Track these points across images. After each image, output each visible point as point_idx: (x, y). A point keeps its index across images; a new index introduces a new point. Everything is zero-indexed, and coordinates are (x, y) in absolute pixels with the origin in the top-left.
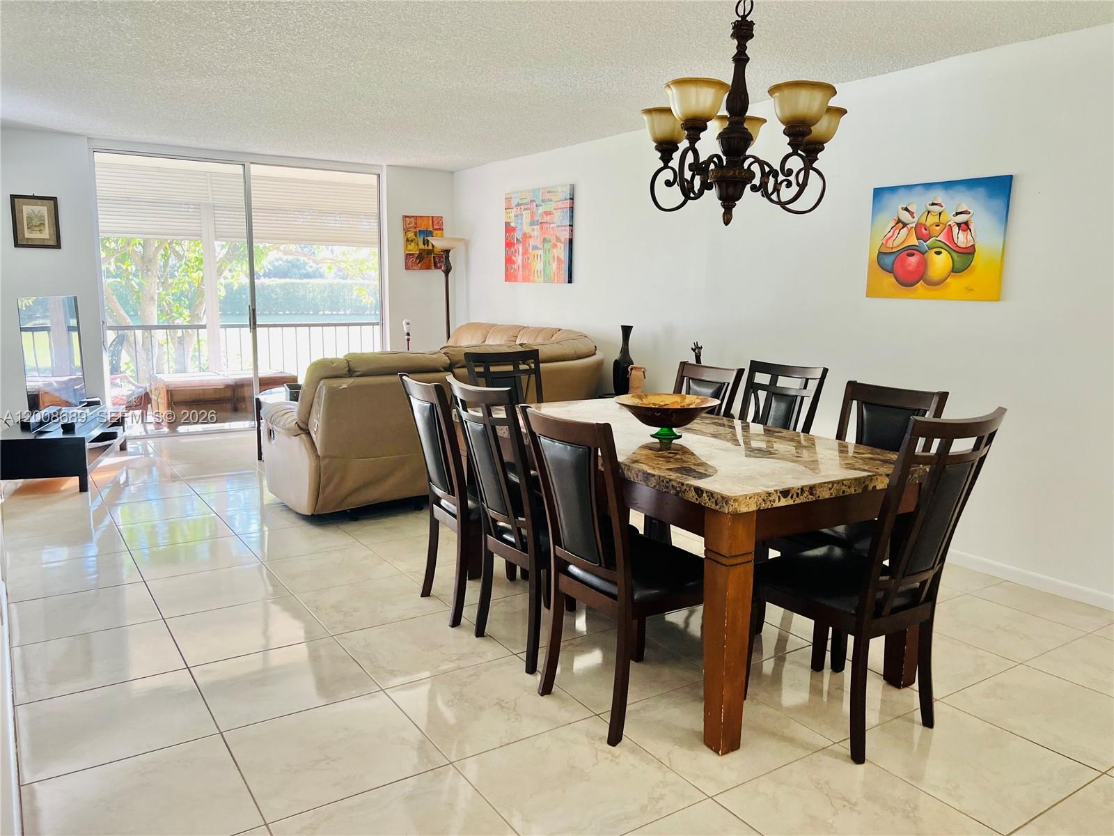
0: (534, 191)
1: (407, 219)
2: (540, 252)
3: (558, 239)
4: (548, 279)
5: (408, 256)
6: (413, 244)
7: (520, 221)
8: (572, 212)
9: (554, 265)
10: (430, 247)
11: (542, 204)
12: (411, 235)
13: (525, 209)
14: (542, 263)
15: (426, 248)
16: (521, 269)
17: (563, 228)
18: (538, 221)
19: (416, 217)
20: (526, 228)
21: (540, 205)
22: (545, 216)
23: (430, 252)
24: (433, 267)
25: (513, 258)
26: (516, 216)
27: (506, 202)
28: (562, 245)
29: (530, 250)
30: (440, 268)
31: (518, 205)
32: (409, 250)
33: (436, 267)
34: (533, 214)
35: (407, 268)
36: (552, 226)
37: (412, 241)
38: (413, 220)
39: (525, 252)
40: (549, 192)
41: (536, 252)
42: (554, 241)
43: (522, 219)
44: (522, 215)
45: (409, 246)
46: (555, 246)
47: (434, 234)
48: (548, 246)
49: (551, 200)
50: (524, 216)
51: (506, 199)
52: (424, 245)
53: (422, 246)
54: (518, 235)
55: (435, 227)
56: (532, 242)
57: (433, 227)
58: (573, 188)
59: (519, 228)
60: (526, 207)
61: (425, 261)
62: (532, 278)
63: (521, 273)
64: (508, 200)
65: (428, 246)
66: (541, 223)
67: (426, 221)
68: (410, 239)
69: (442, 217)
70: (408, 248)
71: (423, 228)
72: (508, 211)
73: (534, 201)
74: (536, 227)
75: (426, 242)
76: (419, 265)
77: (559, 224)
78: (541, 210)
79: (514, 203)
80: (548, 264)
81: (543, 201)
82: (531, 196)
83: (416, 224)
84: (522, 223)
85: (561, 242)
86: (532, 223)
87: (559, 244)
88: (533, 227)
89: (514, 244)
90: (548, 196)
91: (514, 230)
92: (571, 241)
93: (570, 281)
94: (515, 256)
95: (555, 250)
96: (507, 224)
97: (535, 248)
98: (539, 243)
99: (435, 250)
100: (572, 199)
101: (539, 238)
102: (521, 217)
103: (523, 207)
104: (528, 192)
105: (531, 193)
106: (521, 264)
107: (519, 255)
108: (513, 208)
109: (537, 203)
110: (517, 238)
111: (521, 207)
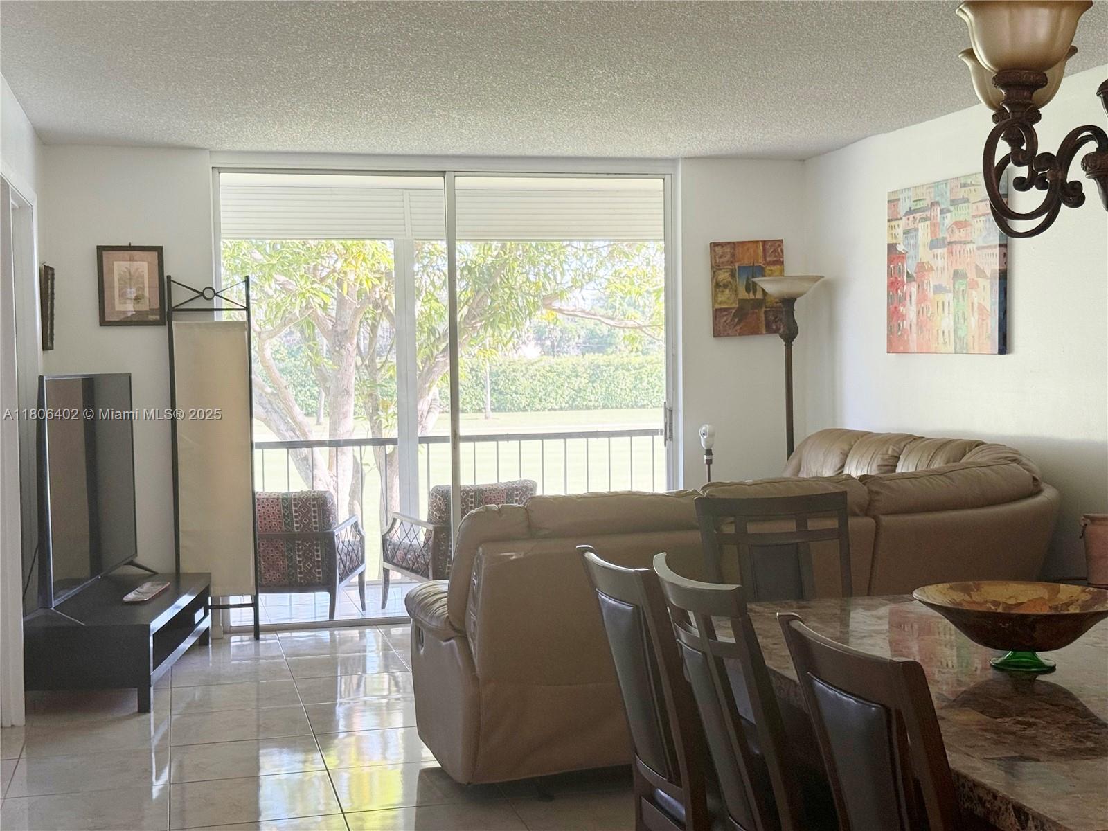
0: (936, 185)
1: (717, 249)
2: (949, 297)
3: (980, 272)
4: (960, 346)
5: (717, 313)
6: (727, 291)
7: (912, 242)
9: (973, 321)
10: (759, 296)
11: (952, 208)
12: (724, 276)
13: (922, 220)
14: (952, 317)
15: (752, 296)
16: (914, 328)
17: (989, 251)
18: (944, 239)
19: (734, 243)
20: (924, 253)
21: (949, 211)
22: (956, 230)
23: (758, 304)
24: (764, 331)
25: (901, 309)
26: (906, 232)
27: (889, 208)
28: (987, 283)
29: (930, 294)
30: (776, 331)
31: (911, 212)
32: (721, 303)
33: (770, 330)
34: (935, 227)
36: (969, 247)
37: (725, 286)
39: (922, 298)
40: (964, 185)
41: (940, 297)
42: (972, 275)
43: (916, 237)
44: (916, 230)
45: (719, 295)
46: (973, 285)
47: (767, 272)
48: (962, 284)
49: (967, 201)
50: (920, 232)
51: (889, 201)
52: (748, 291)
53: (743, 294)
54: (910, 265)
55: (768, 259)
56: (933, 279)
57: (765, 260)
59: (911, 253)
60: (924, 215)
61: (748, 320)
62: (933, 346)
63: (915, 337)
64: (893, 203)
65: (755, 292)
66: (950, 243)
67: (751, 251)
68: (721, 284)
69: (782, 241)
70: (719, 299)
71: (746, 262)
72: (893, 223)
73: (937, 203)
74: (939, 251)
75: (751, 287)
76: (738, 327)
77: (981, 243)
78: (949, 219)
79: (903, 207)
80: (962, 321)
81: (953, 202)
82: (932, 195)
83: (733, 255)
84: (916, 246)
85: (985, 277)
86: (935, 244)
87: (981, 282)
88: (935, 251)
89: (903, 284)
90: (961, 193)
91: (902, 256)
92: (1004, 275)
93: (1003, 351)
94: (904, 306)
95: (974, 293)
96: (892, 248)
97: (939, 289)
98: (946, 280)
99: (768, 299)
101: (946, 270)
102: (914, 233)
103: (917, 215)
104: (927, 188)
105: (933, 190)
106: (915, 321)
107: (911, 303)
108: (901, 218)
109: (943, 207)
110: (908, 272)
111: (914, 215)
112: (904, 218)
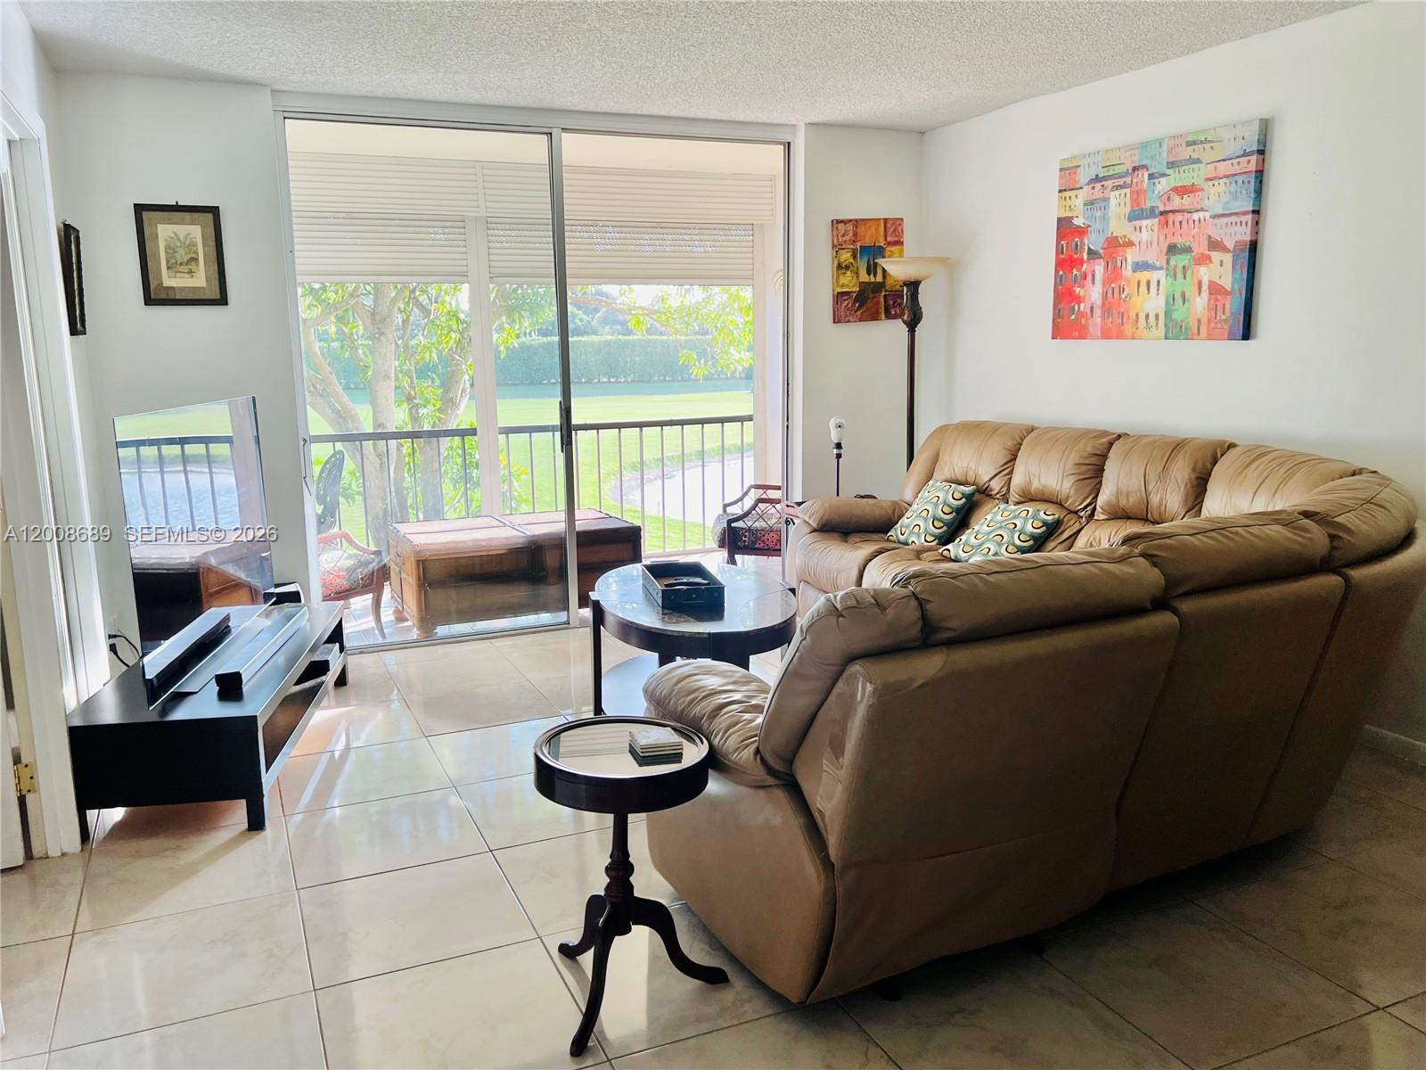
0: (1144, 146)
1: (840, 226)
2: (1158, 275)
3: (1216, 245)
4: (1175, 330)
5: (839, 297)
6: (849, 273)
7: (1098, 214)
8: (1261, 181)
9: (1200, 302)
10: (879, 278)
11: (1168, 172)
12: (846, 256)
13: (1117, 188)
14: (1162, 298)
15: (873, 279)
16: (1098, 312)
17: (1234, 219)
18: (1152, 209)
19: (856, 220)
20: (1118, 225)
21: (1163, 175)
22: (1175, 197)
23: (878, 287)
24: (883, 316)
25: (1078, 290)
26: (1090, 204)
27: (1061, 177)
28: (1228, 258)
29: (1127, 271)
30: (896, 317)
31: (1097, 179)
32: (842, 286)
33: (889, 316)
34: (1137, 196)
35: (837, 319)
36: (1195, 216)
37: (847, 268)
38: (850, 227)
39: (1113, 275)
40: (1190, 144)
41: (1144, 276)
42: (1201, 248)
43: (1106, 208)
44: (1106, 200)
45: (841, 277)
46: (1204, 260)
47: (887, 253)
48: (1180, 260)
49: (1198, 161)
50: (1113, 202)
51: (1061, 170)
52: (869, 274)
53: (864, 277)
54: (1094, 241)
55: (889, 239)
56: (1132, 256)
57: (886, 240)
58: (1266, 127)
59: (1096, 226)
60: (1121, 182)
61: (869, 304)
62: (1128, 329)
63: (1098, 320)
64: (1068, 171)
65: (875, 276)
66: (1162, 213)
67: (873, 229)
68: (843, 265)
69: (902, 220)
70: (841, 282)
71: (868, 242)
72: (1067, 194)
73: (1145, 167)
74: (1145, 223)
75: (872, 269)
76: (859, 313)
77: (1220, 211)
78: (1163, 185)
79: (1083, 176)
80: (1179, 300)
81: (1172, 165)
82: (1136, 158)
83: (855, 234)
84: (1104, 218)
85: (1223, 250)
86: (1137, 214)
87: (1215, 255)
88: (1137, 223)
89: (1081, 262)
90: (1188, 153)
91: (1081, 232)
92: (1253, 247)
93: (1246, 335)
94: (1082, 287)
95: (1203, 270)
96: (1064, 222)
97: (1141, 266)
98: (1154, 255)
99: (889, 282)
100: (1261, 152)
101: (1155, 244)
102: (1102, 204)
103: (1109, 183)
104: (1127, 151)
105: (1136, 152)
106: (1099, 302)
107: (1093, 283)
108: (1081, 188)
109: (1152, 170)
110: (1089, 248)
111: (1104, 183)
112: (1086, 187)
